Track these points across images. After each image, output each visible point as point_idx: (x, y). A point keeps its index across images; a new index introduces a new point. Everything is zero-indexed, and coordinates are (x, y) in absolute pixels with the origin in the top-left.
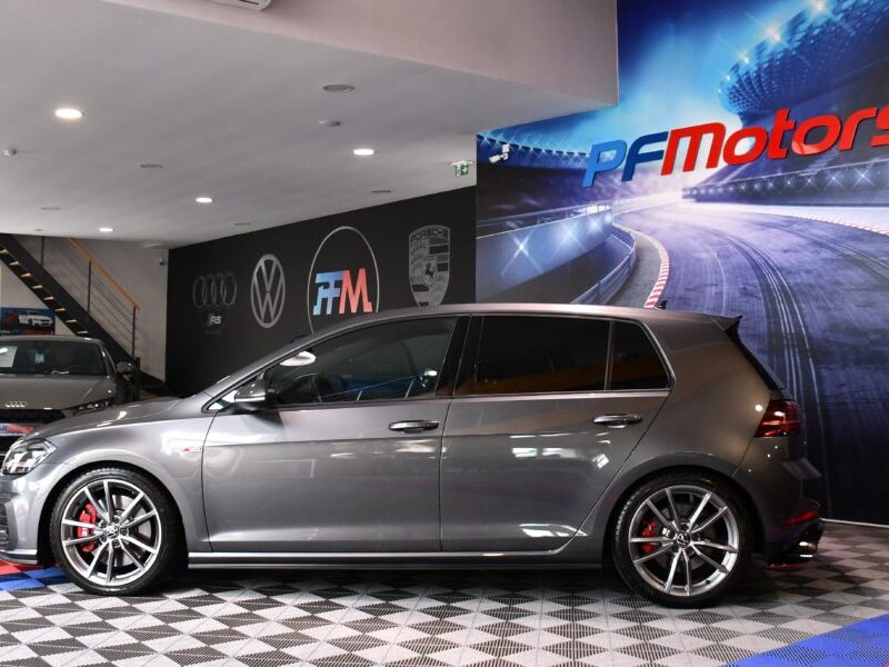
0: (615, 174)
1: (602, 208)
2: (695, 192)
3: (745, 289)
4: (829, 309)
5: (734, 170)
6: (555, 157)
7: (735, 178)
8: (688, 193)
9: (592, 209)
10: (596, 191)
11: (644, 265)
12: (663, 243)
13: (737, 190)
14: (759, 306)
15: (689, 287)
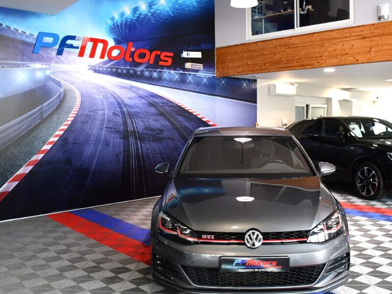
0: (52, 50)
1: (44, 66)
2: (94, 68)
3: (114, 112)
4: (144, 122)
5: (111, 62)
6: (12, 31)
7: (111, 65)
8: (91, 67)
9: (37, 65)
10: (40, 57)
11: (68, 98)
12: (78, 89)
13: (112, 71)
14: (120, 120)
15: (91, 110)
